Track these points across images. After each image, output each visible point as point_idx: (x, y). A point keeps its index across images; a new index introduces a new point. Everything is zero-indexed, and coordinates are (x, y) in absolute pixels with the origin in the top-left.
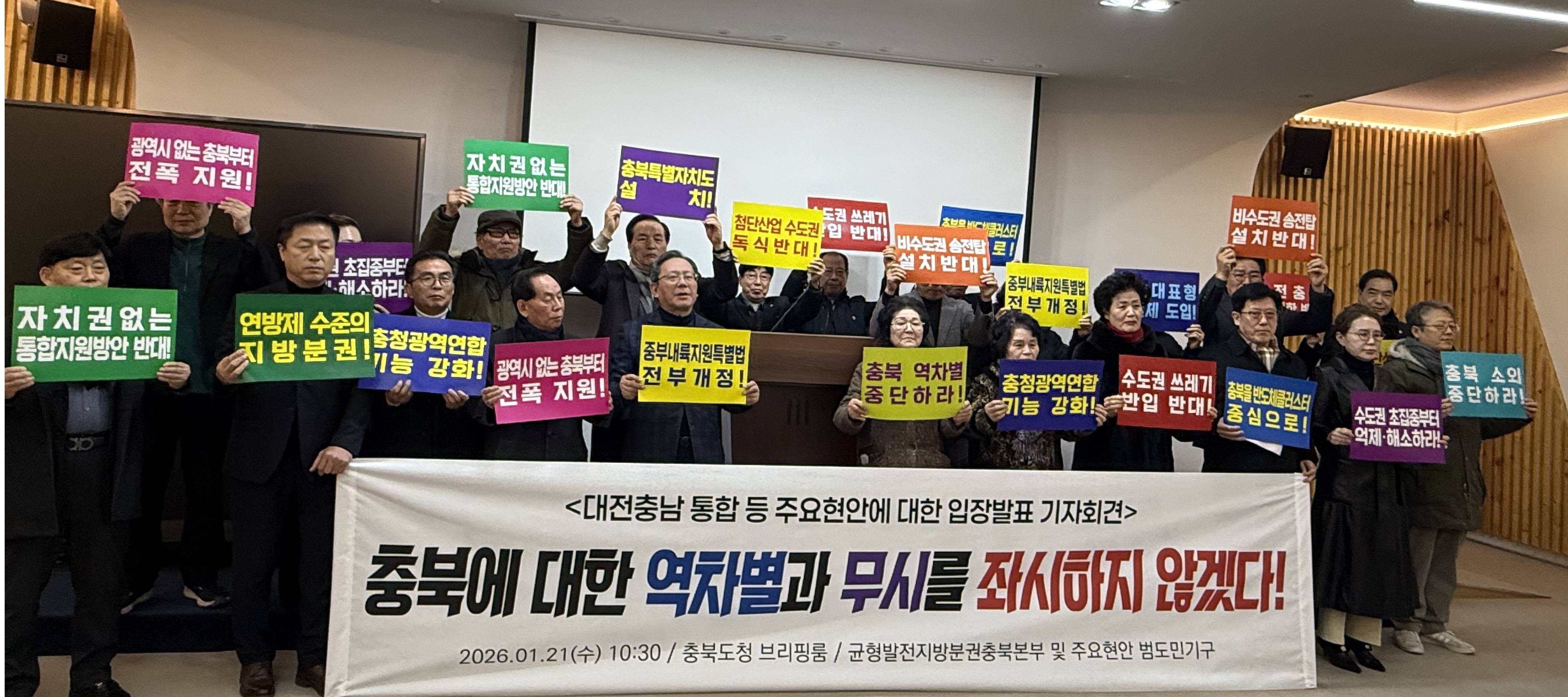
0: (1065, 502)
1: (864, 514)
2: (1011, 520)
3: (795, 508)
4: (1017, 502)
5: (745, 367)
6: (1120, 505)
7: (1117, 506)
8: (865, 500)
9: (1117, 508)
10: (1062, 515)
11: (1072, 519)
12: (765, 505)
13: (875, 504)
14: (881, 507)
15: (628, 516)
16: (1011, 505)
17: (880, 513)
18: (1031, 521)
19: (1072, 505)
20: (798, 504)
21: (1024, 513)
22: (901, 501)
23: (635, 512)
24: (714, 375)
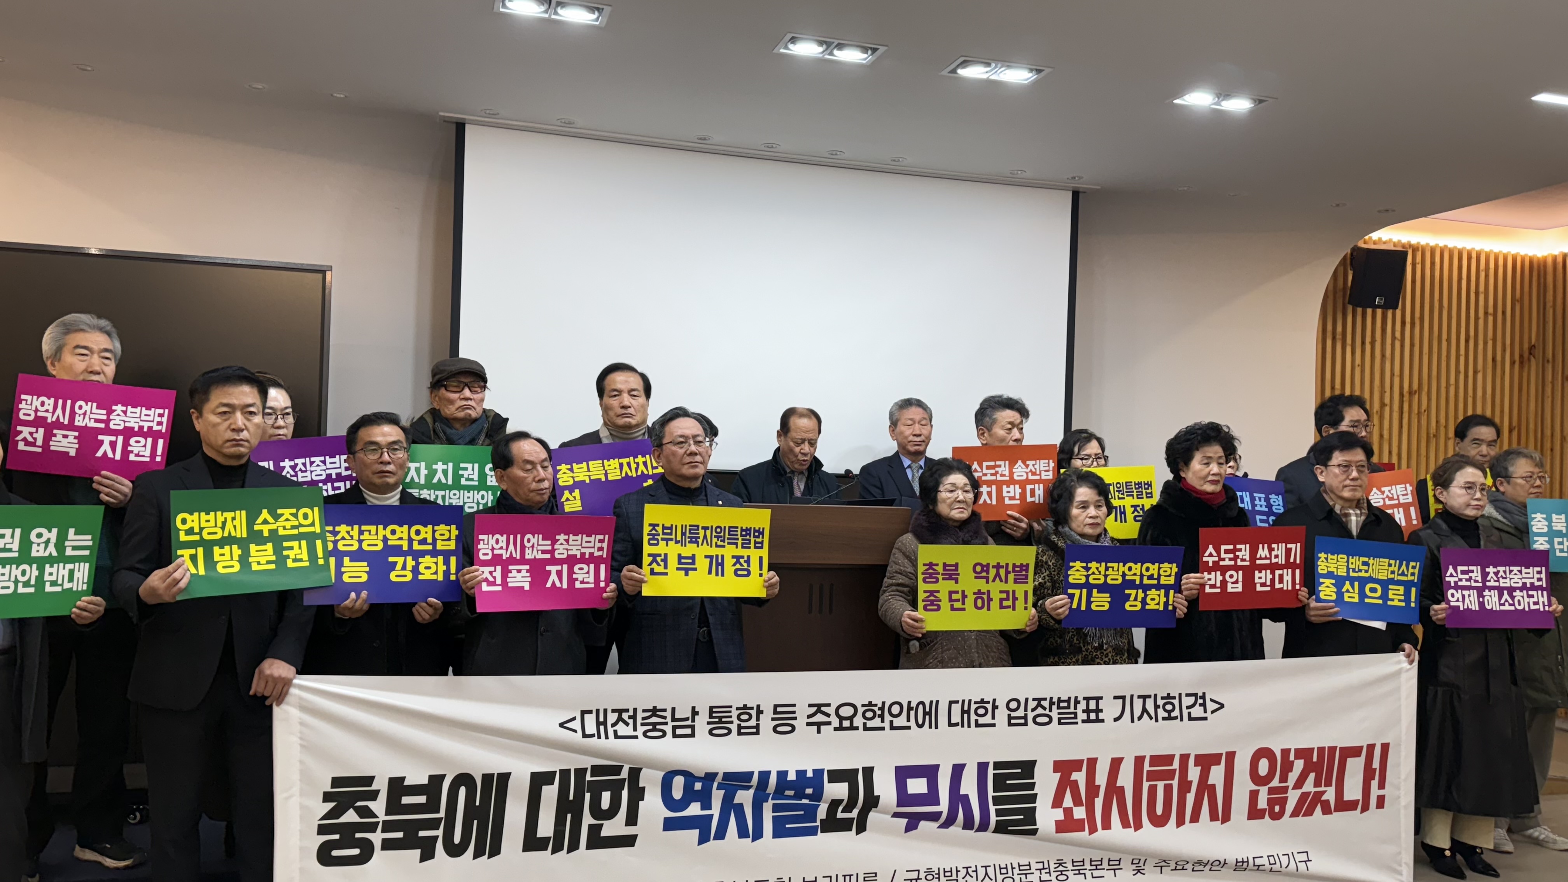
0: (1139, 697)
1: (908, 720)
2: (1079, 720)
3: (828, 715)
4: (1084, 698)
5: (764, 553)
6: (1203, 697)
7: (1200, 699)
8: (909, 703)
9: (1200, 701)
10: (1137, 713)
11: (1151, 718)
12: (794, 712)
13: (921, 707)
14: (927, 710)
15: (634, 734)
16: (1077, 702)
17: (927, 717)
18: (1103, 721)
19: (1147, 700)
20: (831, 710)
21: (1093, 711)
22: (951, 703)
23: (641, 729)
24: (729, 562)
